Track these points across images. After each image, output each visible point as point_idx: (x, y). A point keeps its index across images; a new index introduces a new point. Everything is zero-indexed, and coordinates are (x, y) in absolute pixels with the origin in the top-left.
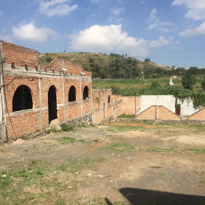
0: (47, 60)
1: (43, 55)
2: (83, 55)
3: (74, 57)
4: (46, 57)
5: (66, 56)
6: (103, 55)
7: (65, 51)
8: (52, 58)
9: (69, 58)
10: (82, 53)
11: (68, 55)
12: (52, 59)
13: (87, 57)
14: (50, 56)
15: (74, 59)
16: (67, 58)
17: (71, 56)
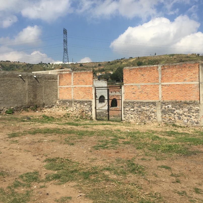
0: (138, 64)
1: (134, 59)
2: (174, 57)
3: (164, 60)
4: (137, 61)
5: (156, 59)
6: (195, 57)
7: (155, 54)
8: (143, 61)
9: (159, 61)
10: (173, 55)
11: (159, 58)
12: (142, 63)
13: (178, 59)
14: (141, 60)
15: (164, 62)
16: (158, 61)
17: (162, 58)
